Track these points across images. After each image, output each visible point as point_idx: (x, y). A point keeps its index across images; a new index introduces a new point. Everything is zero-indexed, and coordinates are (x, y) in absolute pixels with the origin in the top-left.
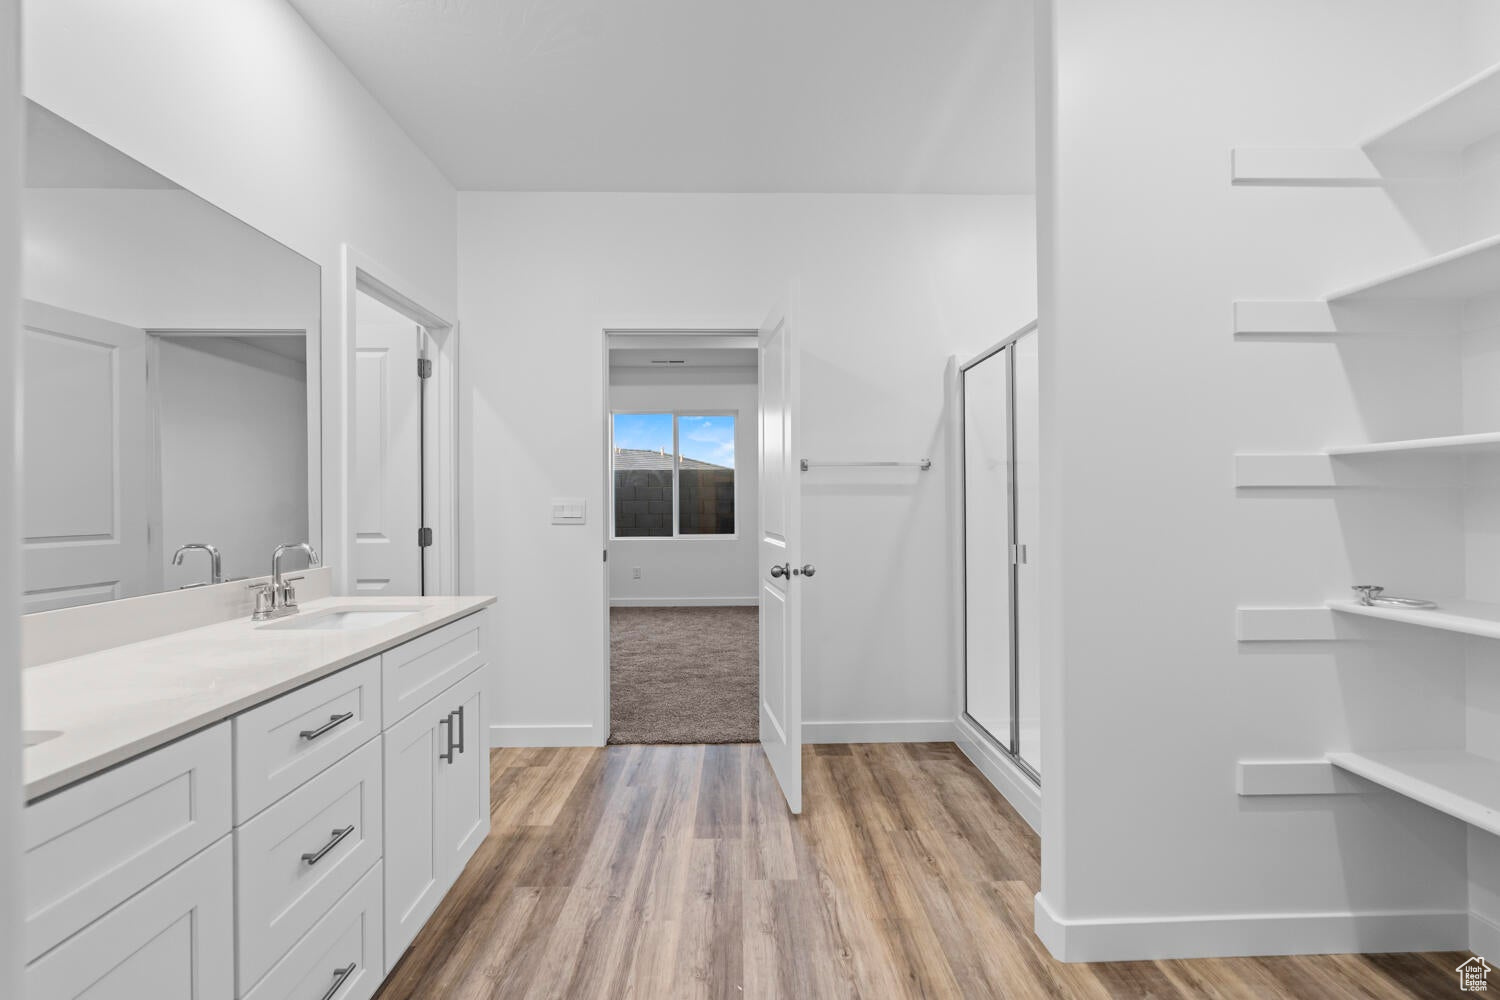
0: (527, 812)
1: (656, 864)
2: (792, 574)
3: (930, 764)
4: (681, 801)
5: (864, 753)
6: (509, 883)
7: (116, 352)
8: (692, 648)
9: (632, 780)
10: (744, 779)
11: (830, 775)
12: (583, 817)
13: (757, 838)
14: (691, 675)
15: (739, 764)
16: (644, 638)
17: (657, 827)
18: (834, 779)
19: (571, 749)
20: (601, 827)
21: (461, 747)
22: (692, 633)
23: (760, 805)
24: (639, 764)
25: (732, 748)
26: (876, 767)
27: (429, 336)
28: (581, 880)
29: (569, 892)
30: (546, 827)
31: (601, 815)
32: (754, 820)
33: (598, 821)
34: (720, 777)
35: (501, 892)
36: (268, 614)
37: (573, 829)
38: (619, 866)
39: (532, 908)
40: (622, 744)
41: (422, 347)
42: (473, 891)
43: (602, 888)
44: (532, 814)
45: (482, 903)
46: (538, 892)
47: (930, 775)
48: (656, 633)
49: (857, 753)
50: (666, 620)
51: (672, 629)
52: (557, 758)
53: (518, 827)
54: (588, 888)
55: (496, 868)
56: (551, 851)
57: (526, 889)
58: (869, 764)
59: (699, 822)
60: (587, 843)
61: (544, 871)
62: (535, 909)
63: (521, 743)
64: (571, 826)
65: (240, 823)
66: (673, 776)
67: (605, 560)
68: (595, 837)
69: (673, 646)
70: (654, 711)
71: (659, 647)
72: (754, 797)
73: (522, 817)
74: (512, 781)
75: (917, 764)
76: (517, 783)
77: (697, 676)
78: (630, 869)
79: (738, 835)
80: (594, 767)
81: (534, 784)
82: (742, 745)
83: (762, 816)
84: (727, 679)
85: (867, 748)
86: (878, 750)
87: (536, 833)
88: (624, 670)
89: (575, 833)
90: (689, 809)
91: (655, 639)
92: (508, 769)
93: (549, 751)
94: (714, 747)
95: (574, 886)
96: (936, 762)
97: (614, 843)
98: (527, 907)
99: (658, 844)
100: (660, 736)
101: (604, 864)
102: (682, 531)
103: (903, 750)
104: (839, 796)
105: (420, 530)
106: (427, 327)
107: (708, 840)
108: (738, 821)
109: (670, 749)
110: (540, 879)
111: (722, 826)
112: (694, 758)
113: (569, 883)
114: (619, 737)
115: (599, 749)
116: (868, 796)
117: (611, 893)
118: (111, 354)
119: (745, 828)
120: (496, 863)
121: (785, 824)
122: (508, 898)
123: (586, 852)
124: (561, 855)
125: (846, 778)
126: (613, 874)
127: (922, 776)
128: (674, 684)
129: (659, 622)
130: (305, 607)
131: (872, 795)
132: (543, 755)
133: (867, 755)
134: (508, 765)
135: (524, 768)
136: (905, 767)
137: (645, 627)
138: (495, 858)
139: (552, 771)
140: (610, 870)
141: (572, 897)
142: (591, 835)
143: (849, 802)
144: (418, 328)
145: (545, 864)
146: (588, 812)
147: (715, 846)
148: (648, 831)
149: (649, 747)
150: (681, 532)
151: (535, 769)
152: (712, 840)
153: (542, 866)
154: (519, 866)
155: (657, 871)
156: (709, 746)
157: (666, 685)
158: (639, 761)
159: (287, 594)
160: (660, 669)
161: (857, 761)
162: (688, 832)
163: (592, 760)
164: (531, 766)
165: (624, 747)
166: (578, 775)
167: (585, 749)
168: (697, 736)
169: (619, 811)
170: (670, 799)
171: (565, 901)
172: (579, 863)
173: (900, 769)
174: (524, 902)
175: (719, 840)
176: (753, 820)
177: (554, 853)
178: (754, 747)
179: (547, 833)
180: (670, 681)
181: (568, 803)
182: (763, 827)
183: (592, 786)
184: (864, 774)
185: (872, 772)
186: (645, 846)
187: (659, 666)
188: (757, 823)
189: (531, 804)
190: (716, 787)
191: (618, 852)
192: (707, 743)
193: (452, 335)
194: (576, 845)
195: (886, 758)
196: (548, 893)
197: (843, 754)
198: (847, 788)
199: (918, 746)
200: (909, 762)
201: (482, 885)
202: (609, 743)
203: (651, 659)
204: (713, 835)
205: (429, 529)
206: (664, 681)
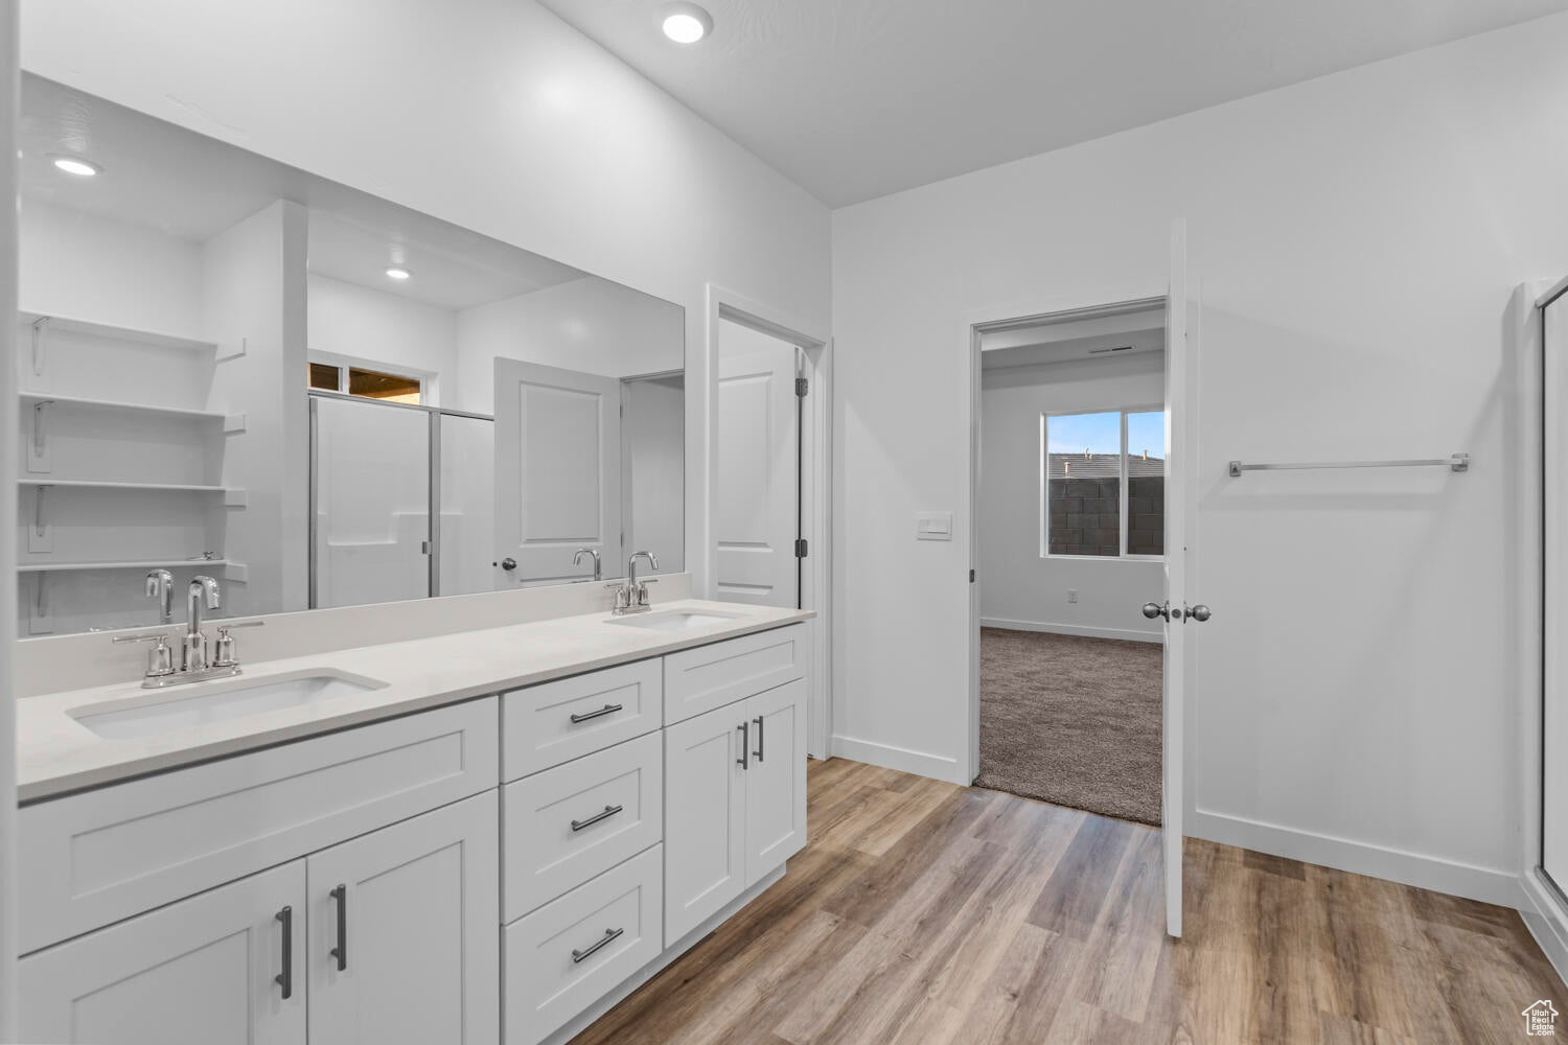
0: (862, 837)
1: (969, 936)
2: (1171, 616)
3: (1449, 933)
4: (1030, 871)
5: (1327, 882)
6: (815, 903)
7: (601, 398)
8: (1121, 691)
9: (983, 831)
10: (1121, 869)
11: (1253, 898)
12: (914, 857)
13: (1107, 950)
14: (1105, 725)
15: (1124, 849)
16: (1066, 671)
17: (988, 894)
18: (1258, 906)
19: (933, 781)
20: (928, 874)
21: (760, 755)
22: (1128, 674)
23: (1128, 909)
24: (998, 817)
25: (1123, 825)
26: (1336, 908)
27: (807, 358)
28: (882, 926)
29: (866, 933)
30: (873, 857)
31: (933, 861)
32: (1113, 925)
33: (927, 866)
34: (1092, 856)
35: (805, 909)
36: (623, 610)
37: (897, 868)
38: (927, 925)
39: (823, 938)
40: (988, 788)
41: (800, 368)
42: (783, 899)
43: (900, 941)
44: (866, 839)
45: (784, 915)
46: (836, 922)
47: (1441, 950)
48: (1083, 668)
49: (1315, 880)
50: (1102, 654)
51: (1104, 666)
52: (916, 787)
53: (848, 848)
54: (886, 937)
55: (812, 884)
56: (867, 884)
57: (826, 914)
58: (1329, 902)
59: (1040, 904)
60: (905, 887)
61: (852, 902)
62: (827, 939)
63: (886, 764)
64: (898, 863)
65: (506, 781)
66: (1032, 841)
67: (972, 580)
68: (917, 883)
69: (1097, 686)
70: (1040, 759)
71: (1079, 684)
72: (1125, 894)
73: (856, 840)
74: (863, 800)
75: (1421, 924)
76: (867, 803)
77: (1112, 727)
78: (938, 931)
79: (1084, 937)
80: (948, 807)
81: (880, 809)
82: (1138, 824)
83: (1126, 922)
84: (1150, 737)
85: (1335, 877)
86: (1354, 885)
87: (863, 860)
88: (1026, 705)
89: (899, 873)
90: (1034, 887)
91: (1077, 675)
92: (864, 787)
93: (911, 777)
94: (1100, 818)
95: (873, 930)
96: (1462, 932)
97: (933, 896)
98: (820, 933)
99: (980, 916)
100: (1034, 789)
101: (913, 917)
102: (1132, 550)
103: (1403, 898)
104: (1256, 932)
105: (797, 542)
106: (805, 348)
107: (1042, 930)
108: (1092, 919)
109: (1044, 807)
110: (845, 909)
111: (1067, 919)
112: (1068, 826)
113: (869, 924)
114: (987, 781)
115: (963, 789)
116: (1307, 946)
117: (907, 951)
118: (598, 400)
119: (1097, 930)
120: (813, 879)
121: (1156, 944)
122: (809, 916)
123: (900, 897)
124: (874, 892)
125: (1279, 909)
126: (917, 931)
127: (1425, 946)
128: (1079, 731)
129: (1091, 656)
130: (657, 607)
131: (1316, 948)
132: (904, 780)
133: (1330, 887)
134: (866, 783)
135: (881, 790)
136: (1396, 923)
137: (1073, 659)
138: (814, 874)
139: (904, 800)
140: (916, 925)
141: (866, 940)
142: (914, 879)
143: (1270, 944)
144: (797, 350)
145: (856, 895)
146: (921, 854)
147: (1048, 940)
148: (977, 895)
149: (1020, 800)
150: (1130, 552)
151: (890, 793)
152: (1047, 932)
153: (852, 897)
154: (831, 889)
155: (967, 944)
156: (1092, 816)
157: (1067, 731)
158: (999, 813)
159: (641, 594)
160: (1069, 712)
161: (1310, 890)
162: (1022, 911)
163: (948, 799)
164: (887, 789)
165: (988, 792)
166: (928, 811)
167: (947, 785)
168: (1081, 800)
169: (953, 863)
170: (1018, 864)
171: (858, 941)
172: (889, 906)
173: (1384, 924)
174: (818, 928)
175: (1055, 934)
176: (1111, 924)
177: (870, 887)
178: (1153, 831)
179: (872, 864)
180: (1074, 728)
181: (905, 839)
182: (1121, 938)
183: (937, 827)
184: (1313, 912)
185: (1329, 914)
186: (965, 910)
187: (1070, 707)
188: (1115, 929)
189: (870, 830)
190: (1081, 868)
191: (934, 908)
192: (1090, 811)
193: (825, 352)
194: (893, 886)
195: (1365, 901)
196: (845, 927)
197: (1289, 876)
198: (1275, 926)
199: (1436, 898)
200: (1408, 919)
201: (792, 896)
202: (974, 784)
203: (1064, 697)
204: (1051, 926)
205: (805, 541)
206: (1068, 726)
